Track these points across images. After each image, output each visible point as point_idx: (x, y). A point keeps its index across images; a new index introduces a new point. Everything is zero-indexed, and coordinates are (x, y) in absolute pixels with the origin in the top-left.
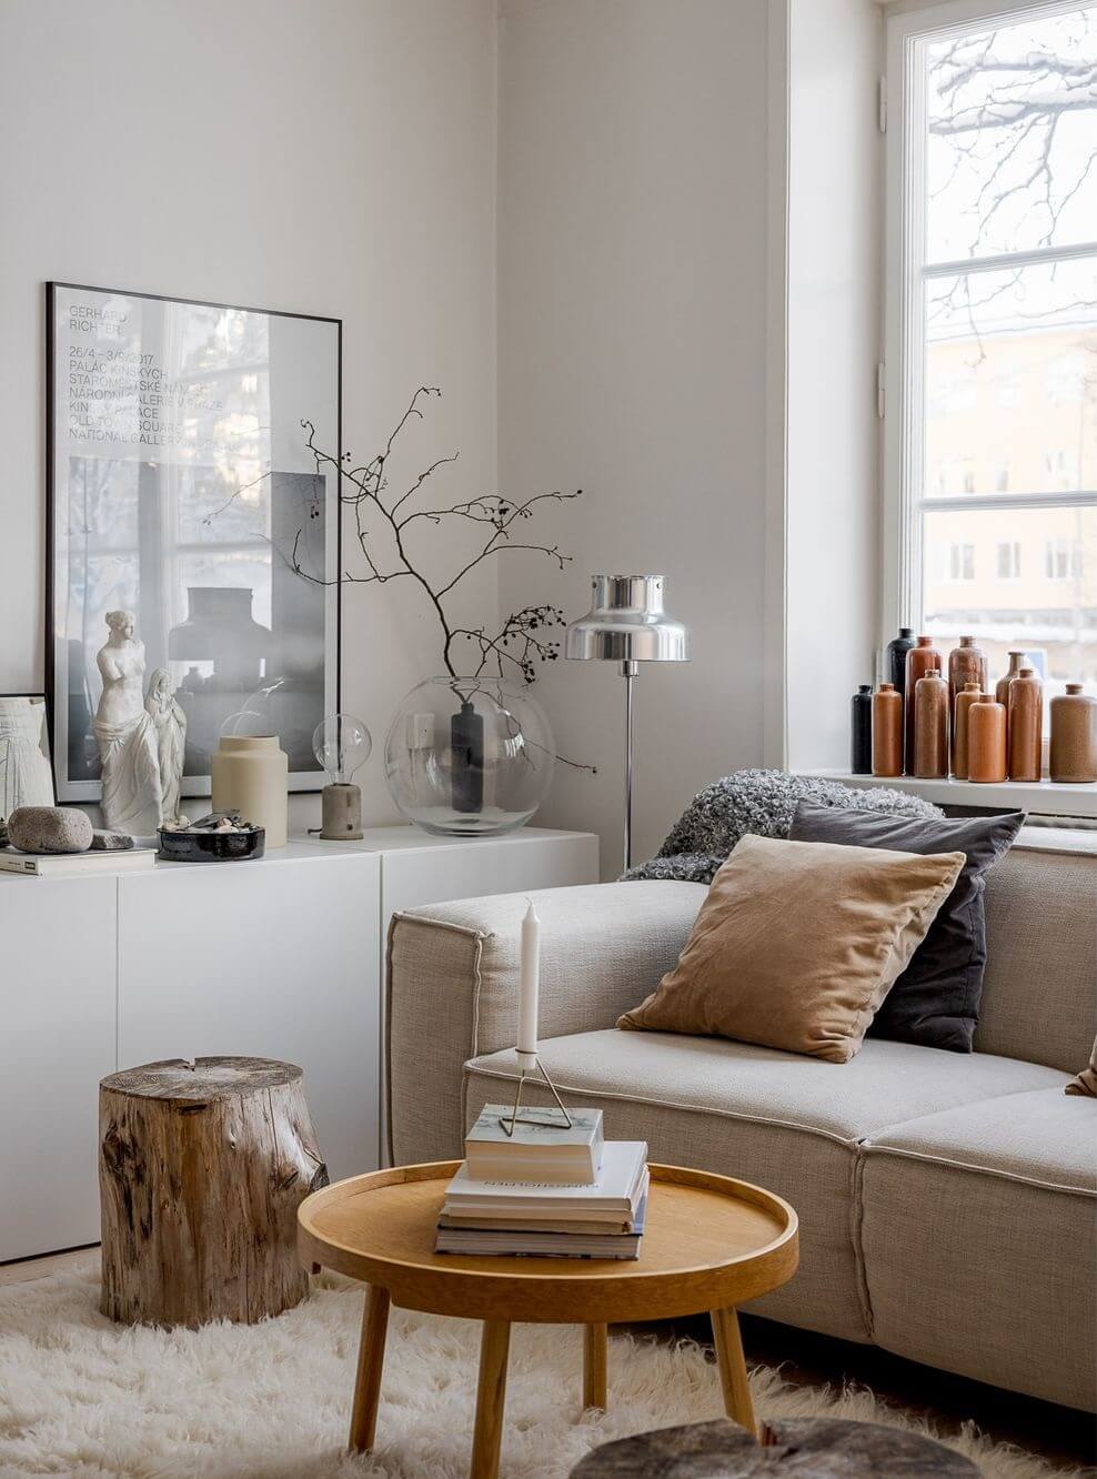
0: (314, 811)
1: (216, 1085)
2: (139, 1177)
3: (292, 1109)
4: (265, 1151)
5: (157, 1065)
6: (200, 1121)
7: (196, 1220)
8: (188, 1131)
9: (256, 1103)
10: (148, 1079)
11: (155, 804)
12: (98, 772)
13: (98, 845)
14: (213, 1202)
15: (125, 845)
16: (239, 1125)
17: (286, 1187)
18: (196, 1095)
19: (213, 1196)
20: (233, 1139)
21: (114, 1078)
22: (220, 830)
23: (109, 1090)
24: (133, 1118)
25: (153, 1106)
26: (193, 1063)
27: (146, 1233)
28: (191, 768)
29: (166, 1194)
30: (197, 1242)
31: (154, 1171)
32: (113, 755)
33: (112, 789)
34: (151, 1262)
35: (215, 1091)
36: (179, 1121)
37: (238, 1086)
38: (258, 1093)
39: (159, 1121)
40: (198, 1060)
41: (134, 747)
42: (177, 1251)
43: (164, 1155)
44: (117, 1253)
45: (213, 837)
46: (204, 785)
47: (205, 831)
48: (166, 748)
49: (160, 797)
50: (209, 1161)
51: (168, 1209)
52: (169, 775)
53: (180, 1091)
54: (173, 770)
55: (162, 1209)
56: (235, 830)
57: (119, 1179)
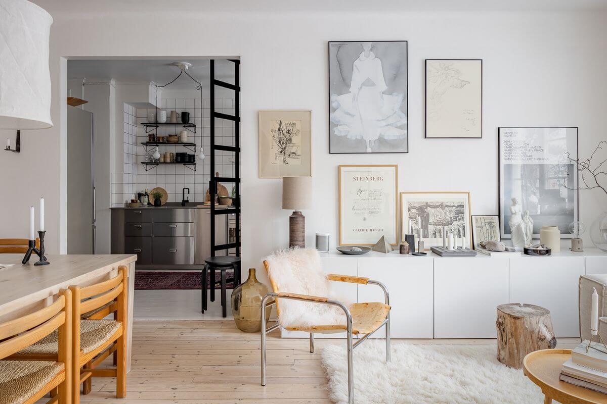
0: (569, 244)
1: (525, 313)
2: (504, 331)
3: (545, 322)
4: (536, 331)
5: (513, 304)
6: (518, 321)
7: (517, 344)
8: (515, 323)
9: (534, 320)
10: (509, 308)
11: (524, 241)
12: (510, 233)
13: (506, 250)
14: (521, 341)
15: (513, 251)
16: (529, 323)
17: (542, 341)
18: (517, 315)
19: (522, 339)
20: (527, 327)
21: (500, 306)
22: (538, 249)
23: (499, 309)
24: (502, 317)
25: (507, 315)
26: (522, 305)
27: (506, 344)
28: (534, 233)
29: (510, 336)
30: (517, 348)
31: (507, 330)
32: (513, 229)
33: (514, 236)
34: (507, 350)
35: (523, 314)
36: (513, 320)
37: (531, 314)
38: (534, 317)
39: (508, 320)
40: (524, 304)
41: (519, 228)
42: (513, 350)
43: (509, 327)
44: (500, 346)
45: (537, 250)
46: (537, 236)
47: (534, 249)
48: (528, 228)
49: (525, 239)
50: (520, 331)
51: (510, 340)
52: (529, 234)
53: (514, 313)
54: (530, 233)
55: (509, 339)
56: (543, 249)
57: (500, 330)
